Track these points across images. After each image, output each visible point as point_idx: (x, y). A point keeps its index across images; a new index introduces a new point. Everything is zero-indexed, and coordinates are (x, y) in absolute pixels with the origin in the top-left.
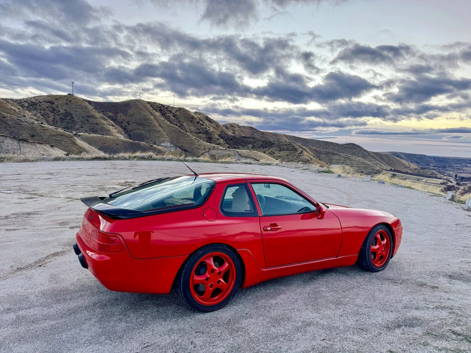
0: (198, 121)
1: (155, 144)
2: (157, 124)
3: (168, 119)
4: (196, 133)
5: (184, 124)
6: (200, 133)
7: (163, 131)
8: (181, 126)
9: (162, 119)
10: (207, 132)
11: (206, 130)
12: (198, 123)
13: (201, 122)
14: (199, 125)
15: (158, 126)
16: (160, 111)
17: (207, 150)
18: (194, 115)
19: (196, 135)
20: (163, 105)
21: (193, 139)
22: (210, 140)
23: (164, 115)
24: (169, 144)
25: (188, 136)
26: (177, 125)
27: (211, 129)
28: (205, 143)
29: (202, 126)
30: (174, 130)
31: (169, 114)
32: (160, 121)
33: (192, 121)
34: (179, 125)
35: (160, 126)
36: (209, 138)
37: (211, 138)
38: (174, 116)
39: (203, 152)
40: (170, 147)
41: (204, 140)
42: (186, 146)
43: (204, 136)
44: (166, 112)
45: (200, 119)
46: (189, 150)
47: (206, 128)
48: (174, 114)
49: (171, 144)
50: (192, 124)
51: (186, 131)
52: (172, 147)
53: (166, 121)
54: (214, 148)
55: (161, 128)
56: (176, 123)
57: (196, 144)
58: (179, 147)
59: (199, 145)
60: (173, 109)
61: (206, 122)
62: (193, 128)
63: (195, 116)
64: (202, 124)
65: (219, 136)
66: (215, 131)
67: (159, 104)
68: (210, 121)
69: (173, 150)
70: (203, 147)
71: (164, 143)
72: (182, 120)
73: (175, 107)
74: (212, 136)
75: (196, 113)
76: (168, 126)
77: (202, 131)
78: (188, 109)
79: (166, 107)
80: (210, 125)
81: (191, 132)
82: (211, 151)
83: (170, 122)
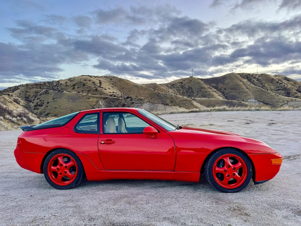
0: (277, 81)
1: (243, 101)
2: (245, 87)
3: (253, 83)
4: (276, 90)
5: (265, 85)
6: (279, 90)
7: (249, 91)
8: (263, 86)
9: (249, 83)
10: (285, 89)
11: (284, 87)
12: (277, 82)
13: (280, 82)
14: (278, 84)
15: (246, 89)
16: (247, 78)
17: (286, 102)
18: (273, 77)
19: (276, 92)
20: (249, 74)
21: (273, 95)
22: (288, 94)
23: (250, 80)
24: (254, 100)
25: (269, 93)
26: (260, 86)
27: (289, 86)
28: (284, 97)
29: (281, 85)
30: (257, 90)
31: (253, 80)
32: (247, 85)
33: (272, 82)
34: (261, 86)
35: (247, 88)
36: (287, 93)
37: (289, 93)
38: (258, 80)
39: (282, 104)
40: (255, 102)
41: (283, 95)
42: (267, 100)
43: (283, 92)
44: (252, 78)
45: (279, 80)
46: (270, 103)
47: (284, 86)
48: (257, 79)
49: (256, 100)
50: (272, 84)
51: (268, 90)
52: (257, 102)
53: (251, 84)
54: (292, 100)
55: (247, 90)
56: (259, 85)
57: (275, 99)
58: (262, 102)
59: (279, 99)
60: (257, 75)
61: (285, 81)
62: (273, 87)
63: (275, 78)
64: (281, 83)
65: (297, 90)
66: (293, 87)
67: (246, 74)
68: (288, 80)
69: (257, 104)
70: (282, 100)
71: (250, 100)
72: (263, 82)
73: (258, 74)
74: (290, 91)
75: (276, 76)
76: (253, 88)
77: (281, 89)
78: (268, 74)
79: (251, 75)
80: (288, 83)
81: (272, 90)
82: (289, 103)
83: (254, 84)
